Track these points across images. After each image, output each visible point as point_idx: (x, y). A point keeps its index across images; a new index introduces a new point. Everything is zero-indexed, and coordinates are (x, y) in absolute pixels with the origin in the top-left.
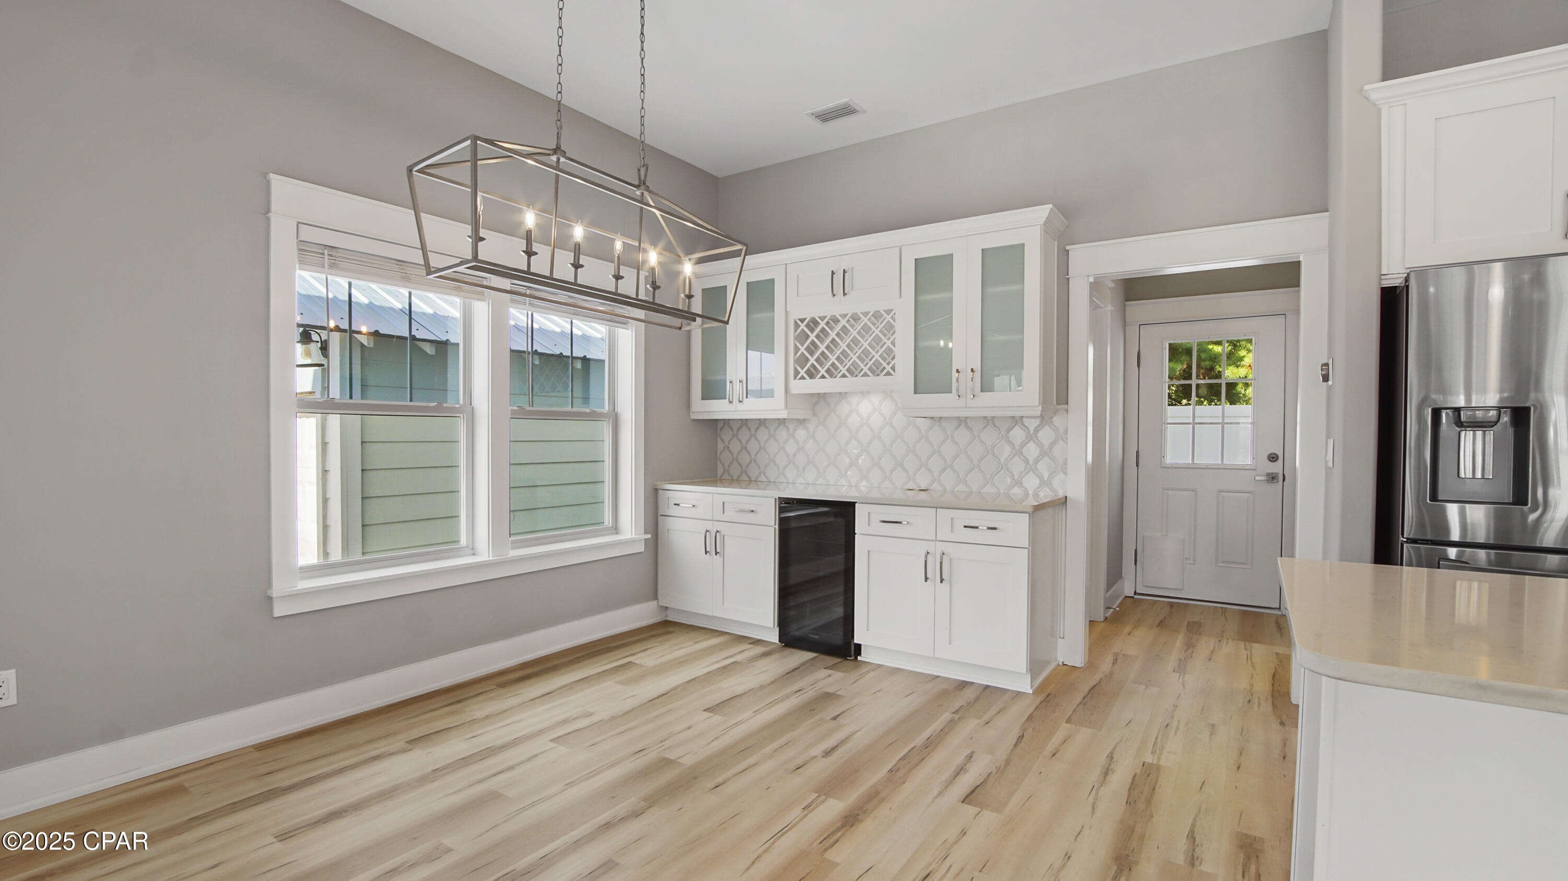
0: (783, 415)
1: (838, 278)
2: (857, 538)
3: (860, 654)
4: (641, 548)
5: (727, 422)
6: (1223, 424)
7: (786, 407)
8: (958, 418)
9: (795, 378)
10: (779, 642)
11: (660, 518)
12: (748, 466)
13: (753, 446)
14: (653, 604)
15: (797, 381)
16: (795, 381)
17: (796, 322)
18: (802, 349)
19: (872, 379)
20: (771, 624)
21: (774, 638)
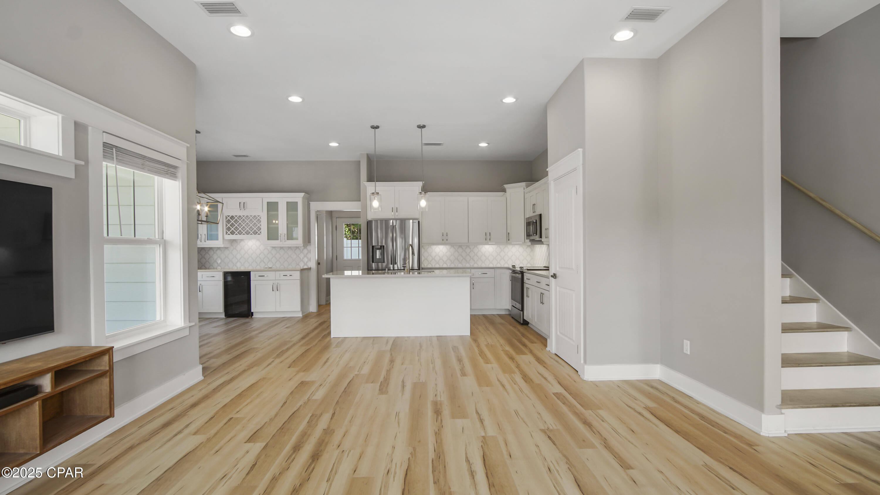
0: (222, 246)
1: (242, 205)
2: (252, 281)
3: (253, 315)
6: (351, 247)
7: (223, 244)
8: (280, 247)
9: (226, 234)
10: (225, 316)
12: (205, 263)
13: (207, 256)
15: (227, 236)
17: (226, 217)
18: (229, 225)
20: (222, 311)
21: (223, 316)
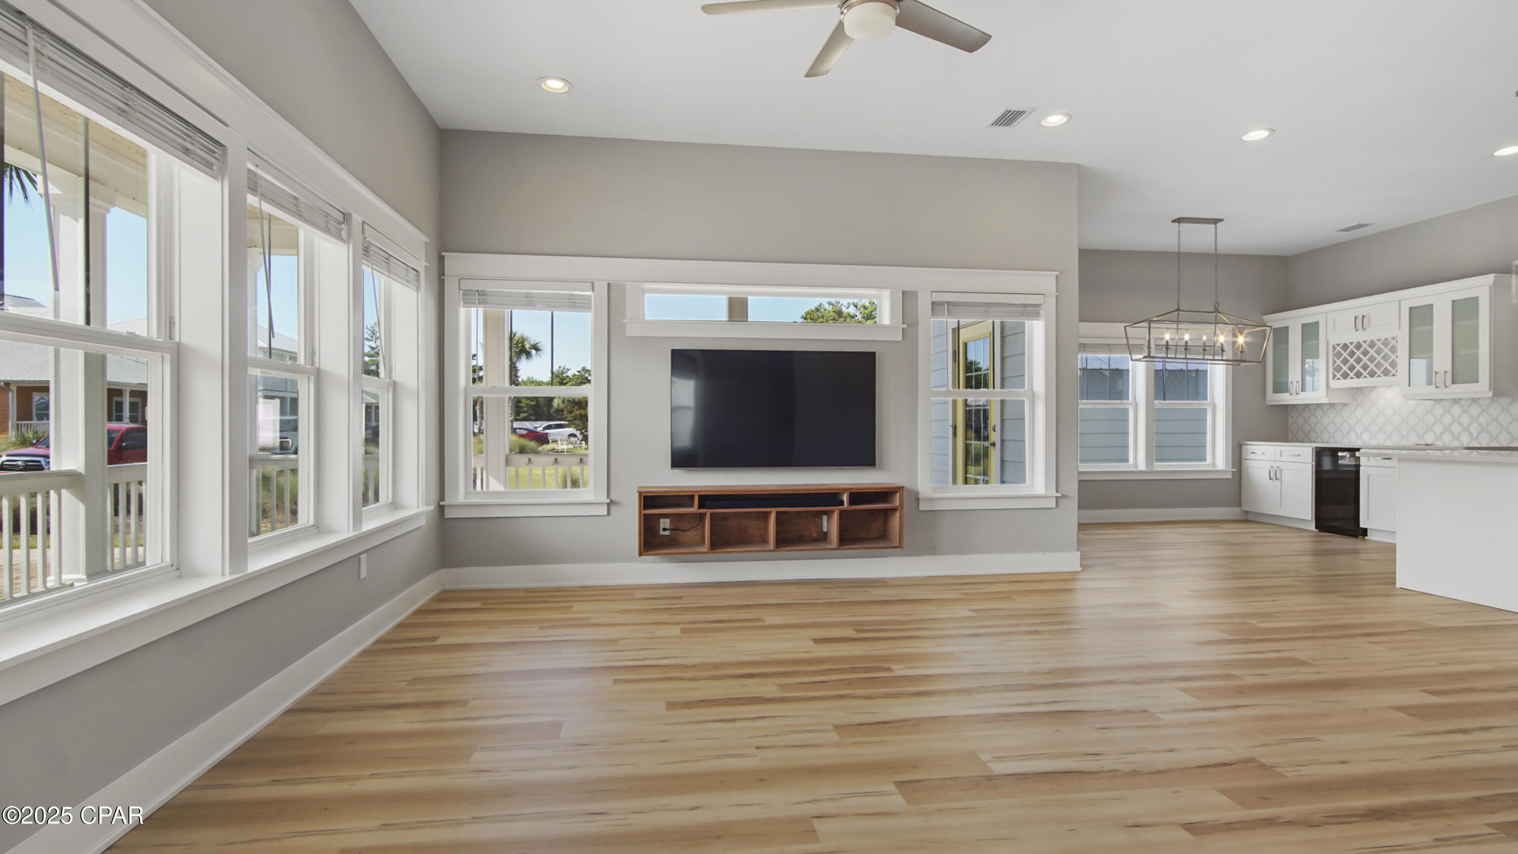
0: (1326, 401)
1: (1359, 320)
3: (1366, 535)
4: (1230, 476)
5: (1294, 406)
7: (1327, 396)
8: (1438, 400)
9: (1334, 379)
10: (1316, 527)
11: (1243, 461)
12: (1309, 432)
13: (1313, 420)
14: (1238, 509)
15: (1336, 381)
16: (1334, 381)
17: (1334, 346)
18: (1338, 362)
19: (1383, 378)
20: (1310, 519)
21: (1312, 527)
